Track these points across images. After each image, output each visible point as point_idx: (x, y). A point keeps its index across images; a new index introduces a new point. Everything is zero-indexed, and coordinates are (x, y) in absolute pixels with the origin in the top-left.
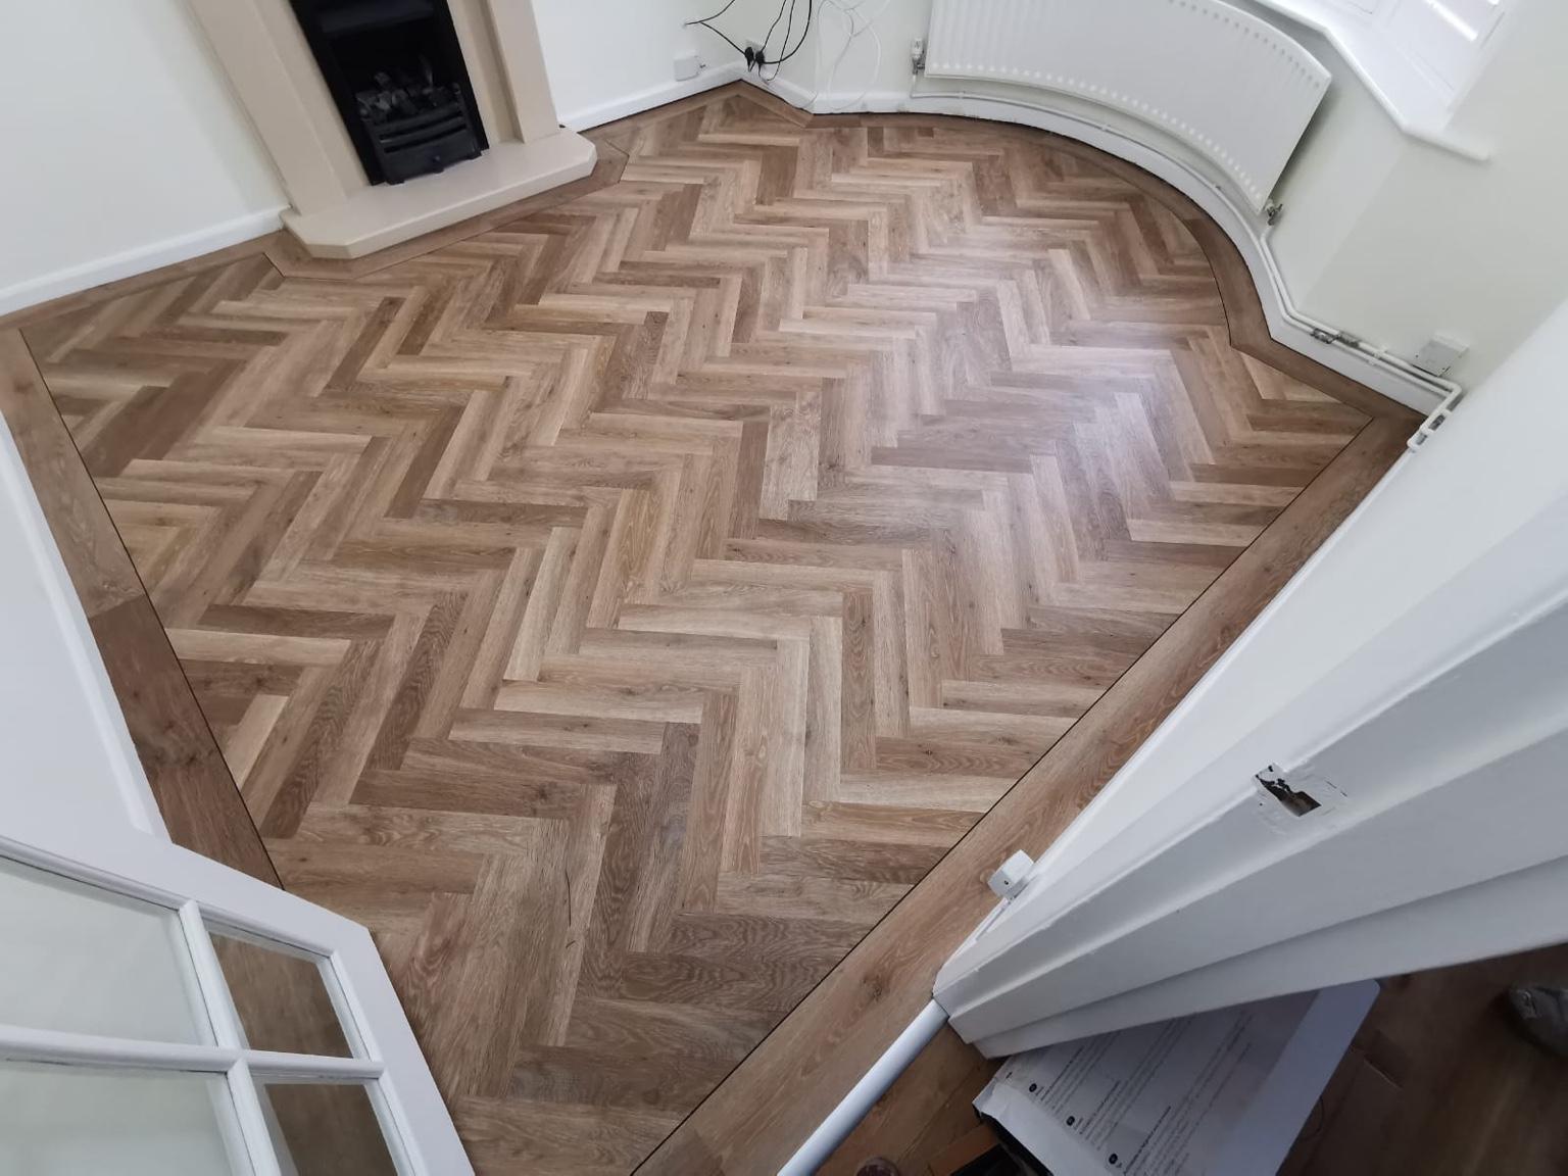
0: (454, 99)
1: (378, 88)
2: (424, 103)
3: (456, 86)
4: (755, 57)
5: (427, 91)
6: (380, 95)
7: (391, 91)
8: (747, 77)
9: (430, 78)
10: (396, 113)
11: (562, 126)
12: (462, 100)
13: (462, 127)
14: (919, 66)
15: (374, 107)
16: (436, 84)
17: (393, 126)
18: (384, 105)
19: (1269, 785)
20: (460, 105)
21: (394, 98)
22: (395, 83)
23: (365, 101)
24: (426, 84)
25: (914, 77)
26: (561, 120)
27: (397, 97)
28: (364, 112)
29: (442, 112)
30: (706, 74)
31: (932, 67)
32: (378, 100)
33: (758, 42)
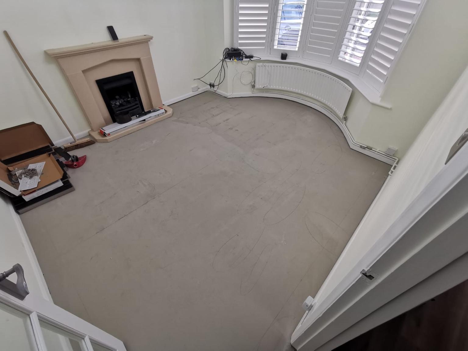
0: (136, 101)
1: (117, 99)
2: (128, 102)
3: (137, 98)
4: (212, 85)
5: (129, 99)
6: (117, 101)
7: (120, 100)
8: (210, 90)
9: (130, 96)
10: (121, 105)
11: (164, 105)
12: (138, 101)
13: (138, 107)
14: (253, 86)
15: (115, 104)
16: (131, 97)
17: (120, 108)
18: (118, 104)
20: (138, 102)
21: (120, 102)
22: (121, 98)
23: (113, 103)
24: (129, 98)
25: (253, 89)
26: (163, 103)
27: (121, 101)
28: (113, 106)
29: (133, 104)
30: (199, 90)
31: (257, 86)
32: (116, 102)
33: (212, 82)
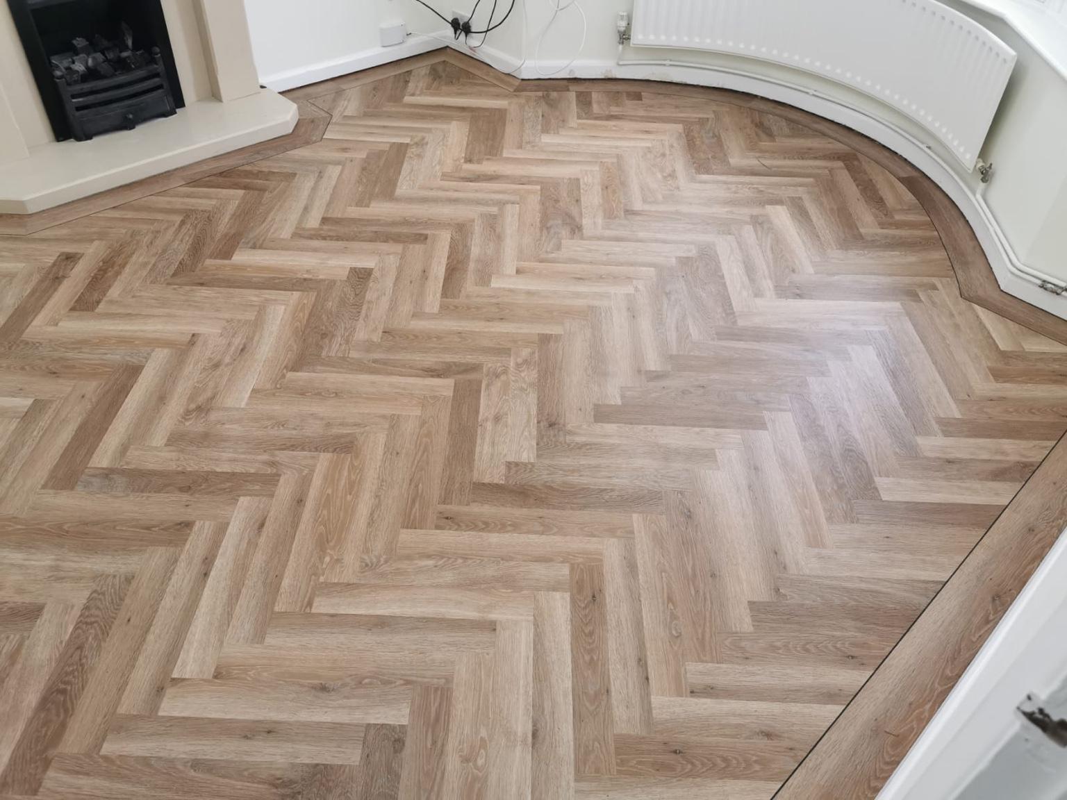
0: (153, 61)
1: (75, 51)
2: (121, 65)
3: (157, 50)
4: (461, 27)
5: (125, 54)
6: (75, 58)
7: (88, 55)
8: (454, 44)
9: (130, 43)
10: (91, 74)
11: (262, 87)
12: (161, 63)
13: (160, 87)
14: (624, 37)
15: (68, 69)
16: (136, 47)
17: (87, 86)
18: (79, 67)
19: (1030, 716)
20: (160, 67)
21: (90, 62)
22: (93, 47)
23: (61, 64)
24: (126, 48)
25: (621, 47)
26: (262, 81)
27: (94, 59)
28: (58, 73)
29: (141, 73)
30: (412, 41)
31: (638, 37)
32: (73, 62)
33: (464, 14)
